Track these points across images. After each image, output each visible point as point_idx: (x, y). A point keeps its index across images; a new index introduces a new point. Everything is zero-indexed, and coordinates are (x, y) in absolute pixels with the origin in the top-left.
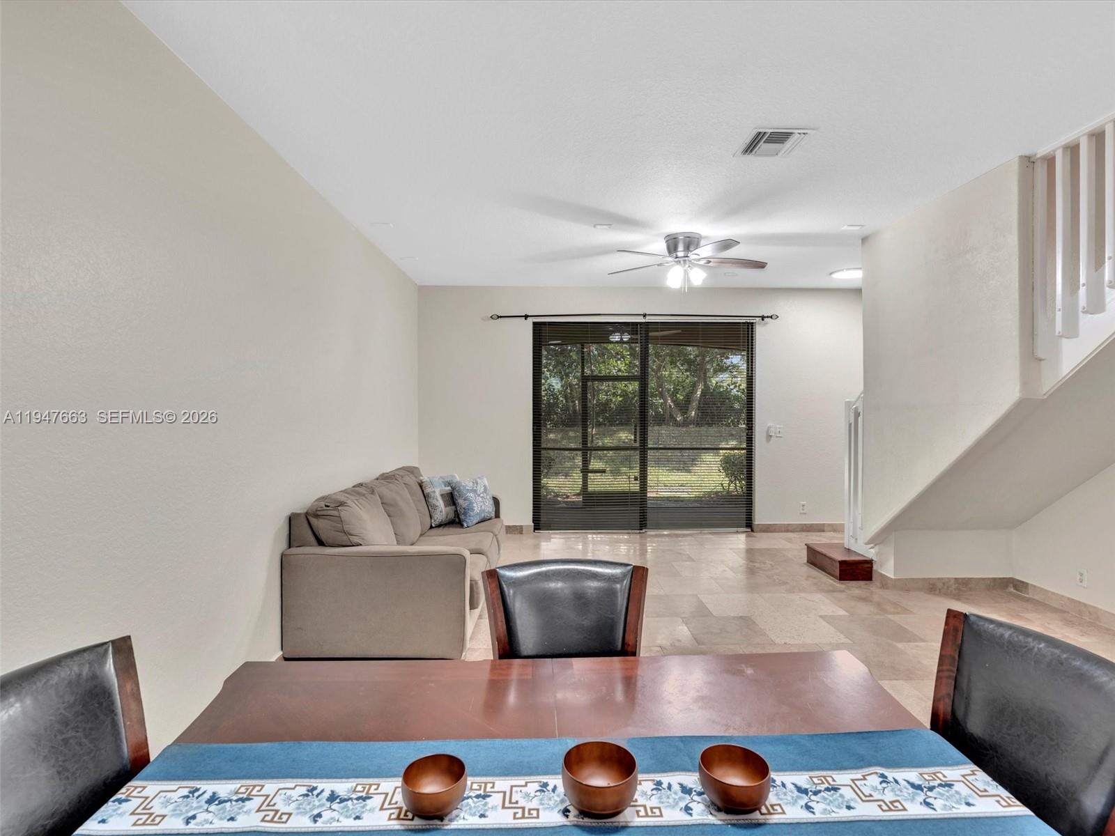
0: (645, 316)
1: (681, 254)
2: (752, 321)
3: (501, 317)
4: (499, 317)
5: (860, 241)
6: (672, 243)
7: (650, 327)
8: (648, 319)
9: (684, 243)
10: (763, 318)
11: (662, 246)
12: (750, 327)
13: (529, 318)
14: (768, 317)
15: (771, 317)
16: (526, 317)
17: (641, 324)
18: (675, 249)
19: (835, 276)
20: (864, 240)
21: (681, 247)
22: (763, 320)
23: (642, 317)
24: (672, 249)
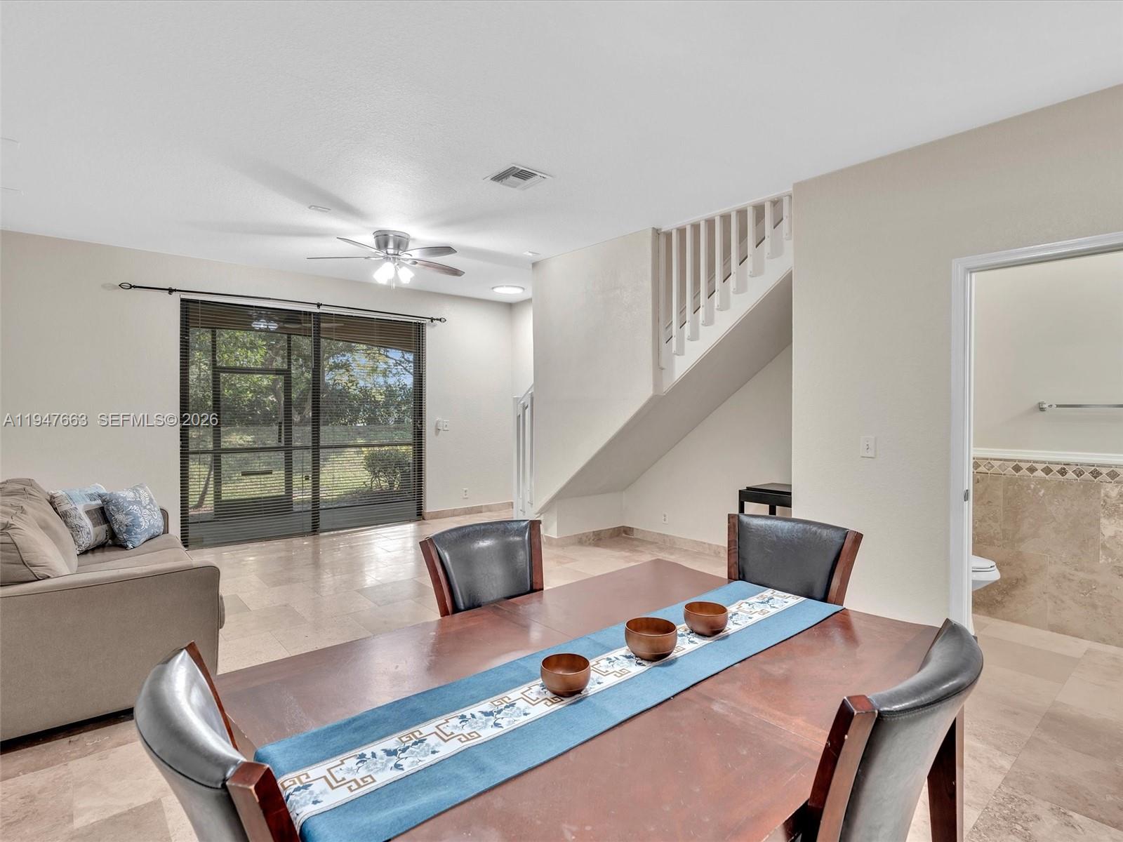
0: (319, 305)
1: (391, 251)
2: (422, 322)
3: (135, 287)
4: (131, 287)
5: (531, 266)
6: (383, 239)
7: (321, 317)
8: (322, 310)
9: (395, 242)
10: (432, 320)
11: (370, 240)
12: (419, 328)
13: (174, 293)
14: (437, 320)
15: (440, 320)
16: (171, 291)
17: (315, 314)
18: (386, 245)
19: (497, 290)
20: (534, 265)
21: (391, 245)
22: (432, 322)
23: (316, 307)
24: (382, 244)
